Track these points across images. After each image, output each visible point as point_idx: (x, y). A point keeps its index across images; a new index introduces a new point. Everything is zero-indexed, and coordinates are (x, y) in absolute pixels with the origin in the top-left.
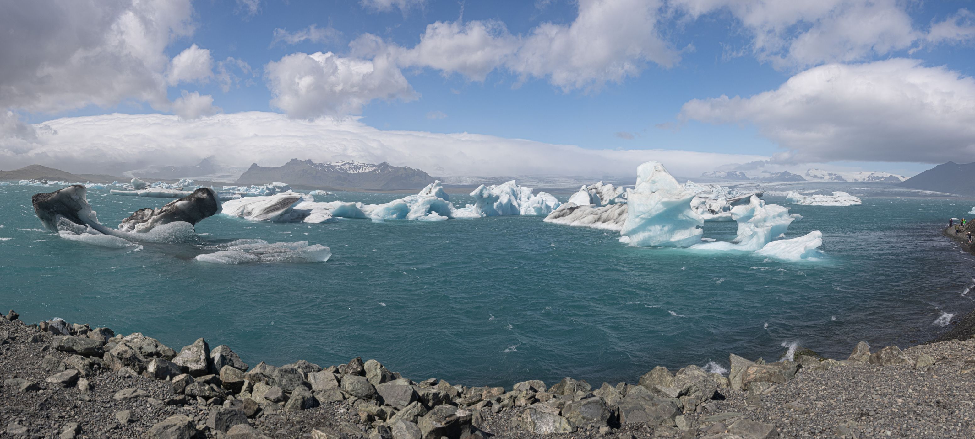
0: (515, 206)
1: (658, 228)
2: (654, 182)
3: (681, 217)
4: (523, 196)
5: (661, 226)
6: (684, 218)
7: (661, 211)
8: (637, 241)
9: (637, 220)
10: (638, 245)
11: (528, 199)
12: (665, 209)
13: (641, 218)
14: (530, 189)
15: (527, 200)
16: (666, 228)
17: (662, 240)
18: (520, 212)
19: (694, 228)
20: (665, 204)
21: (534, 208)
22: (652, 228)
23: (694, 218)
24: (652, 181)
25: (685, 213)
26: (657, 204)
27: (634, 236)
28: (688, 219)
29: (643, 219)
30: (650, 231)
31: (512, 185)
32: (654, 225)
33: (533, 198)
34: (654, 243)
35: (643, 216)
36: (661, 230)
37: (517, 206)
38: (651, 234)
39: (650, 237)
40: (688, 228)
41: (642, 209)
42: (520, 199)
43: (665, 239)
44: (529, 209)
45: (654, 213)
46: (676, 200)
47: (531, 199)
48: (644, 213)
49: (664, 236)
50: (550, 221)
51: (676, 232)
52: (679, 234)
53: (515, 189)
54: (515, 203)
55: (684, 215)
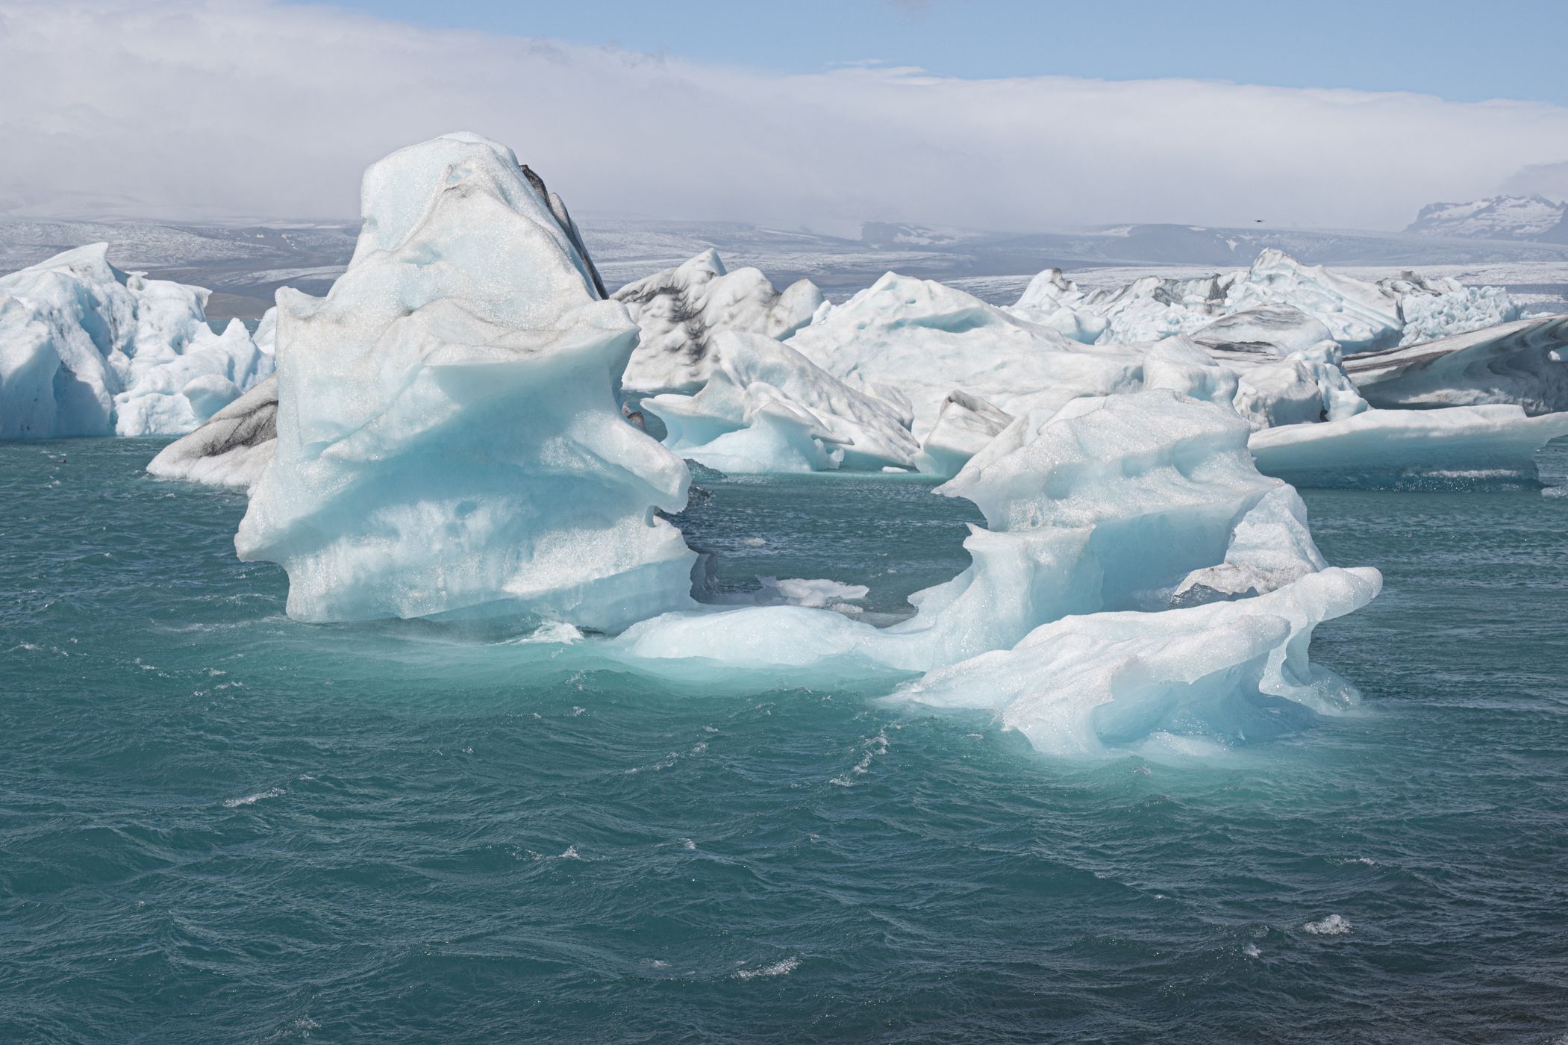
0: (85, 387)
1: (433, 515)
2: (429, 255)
3: (554, 455)
4: (145, 331)
5: (451, 506)
6: (576, 465)
7: (433, 422)
8: (322, 590)
9: (315, 471)
10: (330, 610)
11: (178, 346)
12: (456, 407)
13: (334, 459)
14: (190, 291)
15: (168, 352)
16: (479, 522)
17: (456, 587)
18: (114, 420)
19: (634, 524)
20: (455, 378)
21: (192, 395)
22: (401, 518)
23: (625, 462)
24: (424, 247)
25: (578, 435)
26: (412, 379)
27: (310, 562)
28: (597, 466)
29: (345, 464)
30: (393, 533)
31: (87, 269)
32: (413, 503)
33: (204, 339)
34: (417, 604)
35: (340, 448)
36: (453, 530)
37: (98, 386)
38: (399, 551)
39: (391, 572)
40: (608, 523)
41: (335, 406)
42: (129, 351)
43: (474, 585)
44: (167, 401)
45: (401, 433)
46: (513, 357)
47: (191, 349)
48: (346, 434)
49: (472, 564)
50: (177, 470)
51: (541, 544)
52: (559, 553)
53: (103, 289)
54: (90, 372)
55: (573, 449)
